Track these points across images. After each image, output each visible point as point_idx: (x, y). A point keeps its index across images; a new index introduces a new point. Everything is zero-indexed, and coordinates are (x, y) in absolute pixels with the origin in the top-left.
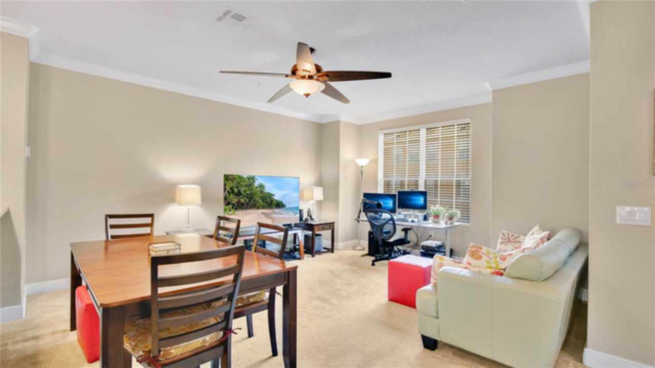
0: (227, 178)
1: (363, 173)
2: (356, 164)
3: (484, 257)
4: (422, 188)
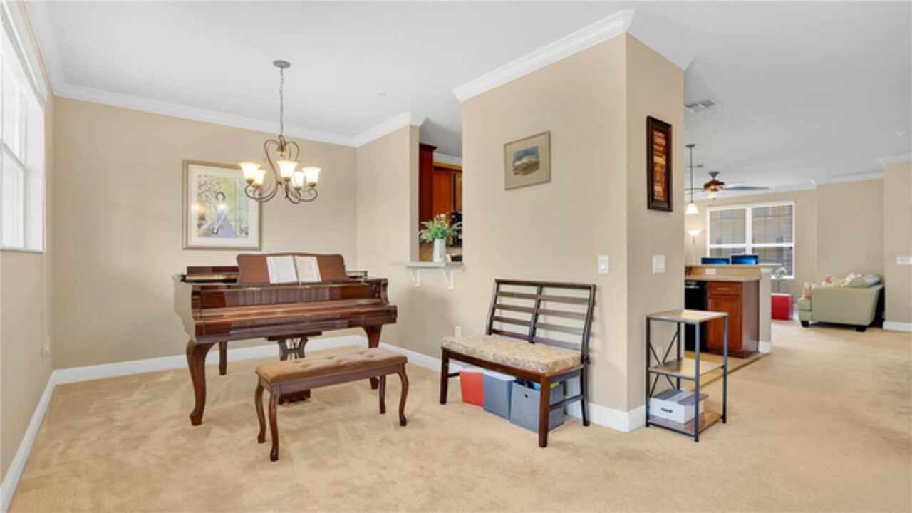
1: (696, 242)
2: (688, 234)
4: (749, 252)
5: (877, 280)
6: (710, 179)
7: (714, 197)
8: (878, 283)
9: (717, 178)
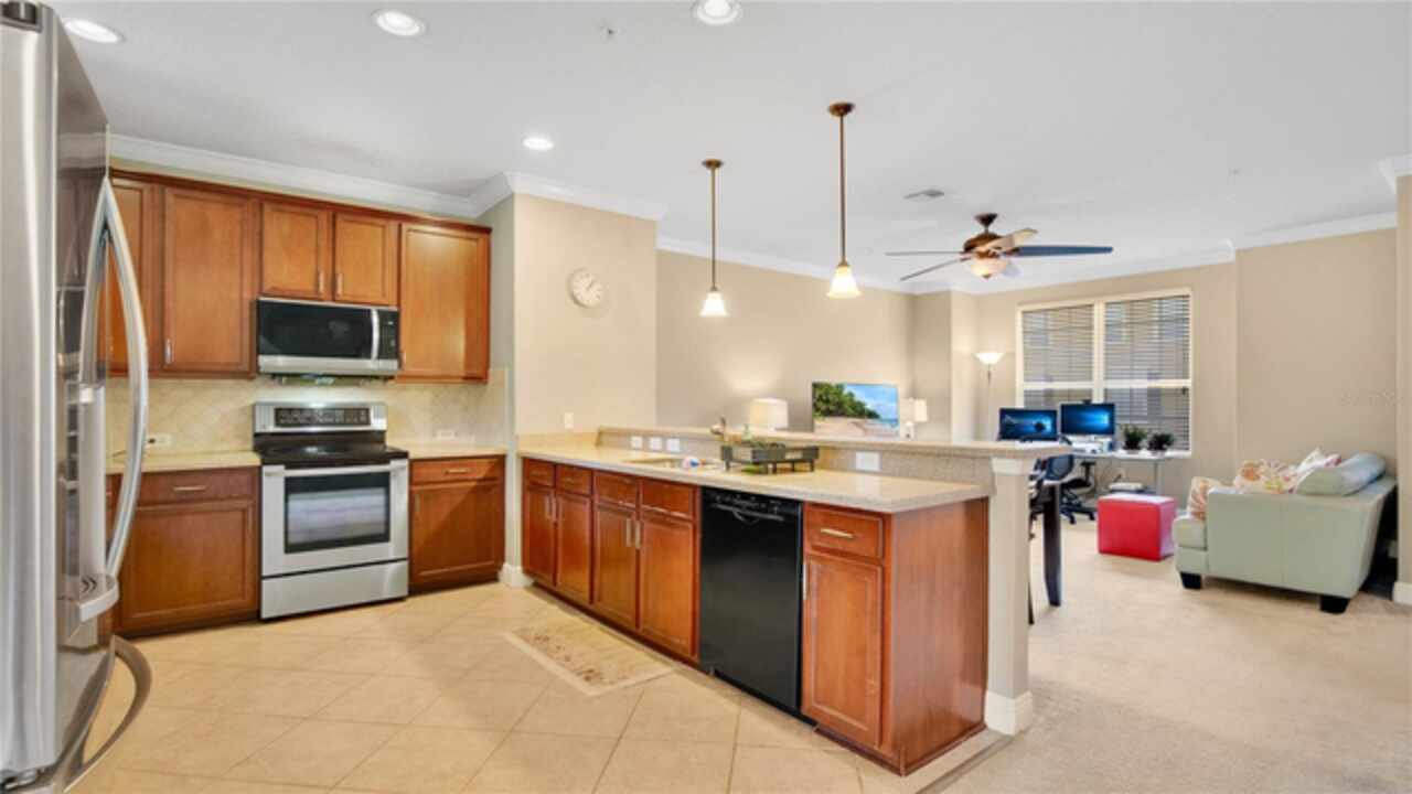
0: (816, 386)
1: (993, 376)
2: (977, 360)
3: (1262, 477)
4: (1098, 399)
5: (1375, 469)
6: (979, 229)
7: (985, 272)
8: (1379, 477)
9: (992, 229)
